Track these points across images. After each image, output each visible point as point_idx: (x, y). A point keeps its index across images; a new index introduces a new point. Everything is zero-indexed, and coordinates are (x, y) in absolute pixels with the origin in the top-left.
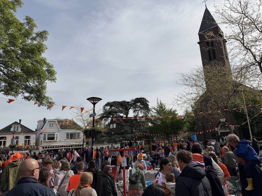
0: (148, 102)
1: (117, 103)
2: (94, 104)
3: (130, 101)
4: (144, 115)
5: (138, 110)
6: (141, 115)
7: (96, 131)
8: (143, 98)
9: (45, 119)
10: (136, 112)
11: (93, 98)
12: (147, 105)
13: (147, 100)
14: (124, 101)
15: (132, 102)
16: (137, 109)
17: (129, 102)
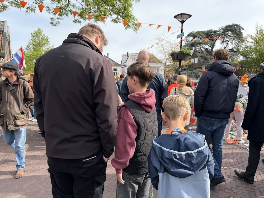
0: (243, 29)
1: (201, 33)
2: (182, 22)
3: (218, 30)
4: (235, 47)
5: (228, 41)
6: (231, 46)
7: (184, 53)
8: (237, 25)
9: (128, 53)
10: (225, 42)
11: (182, 14)
12: (241, 33)
13: (242, 27)
14: (211, 30)
15: (220, 31)
16: (226, 39)
17: (216, 31)
